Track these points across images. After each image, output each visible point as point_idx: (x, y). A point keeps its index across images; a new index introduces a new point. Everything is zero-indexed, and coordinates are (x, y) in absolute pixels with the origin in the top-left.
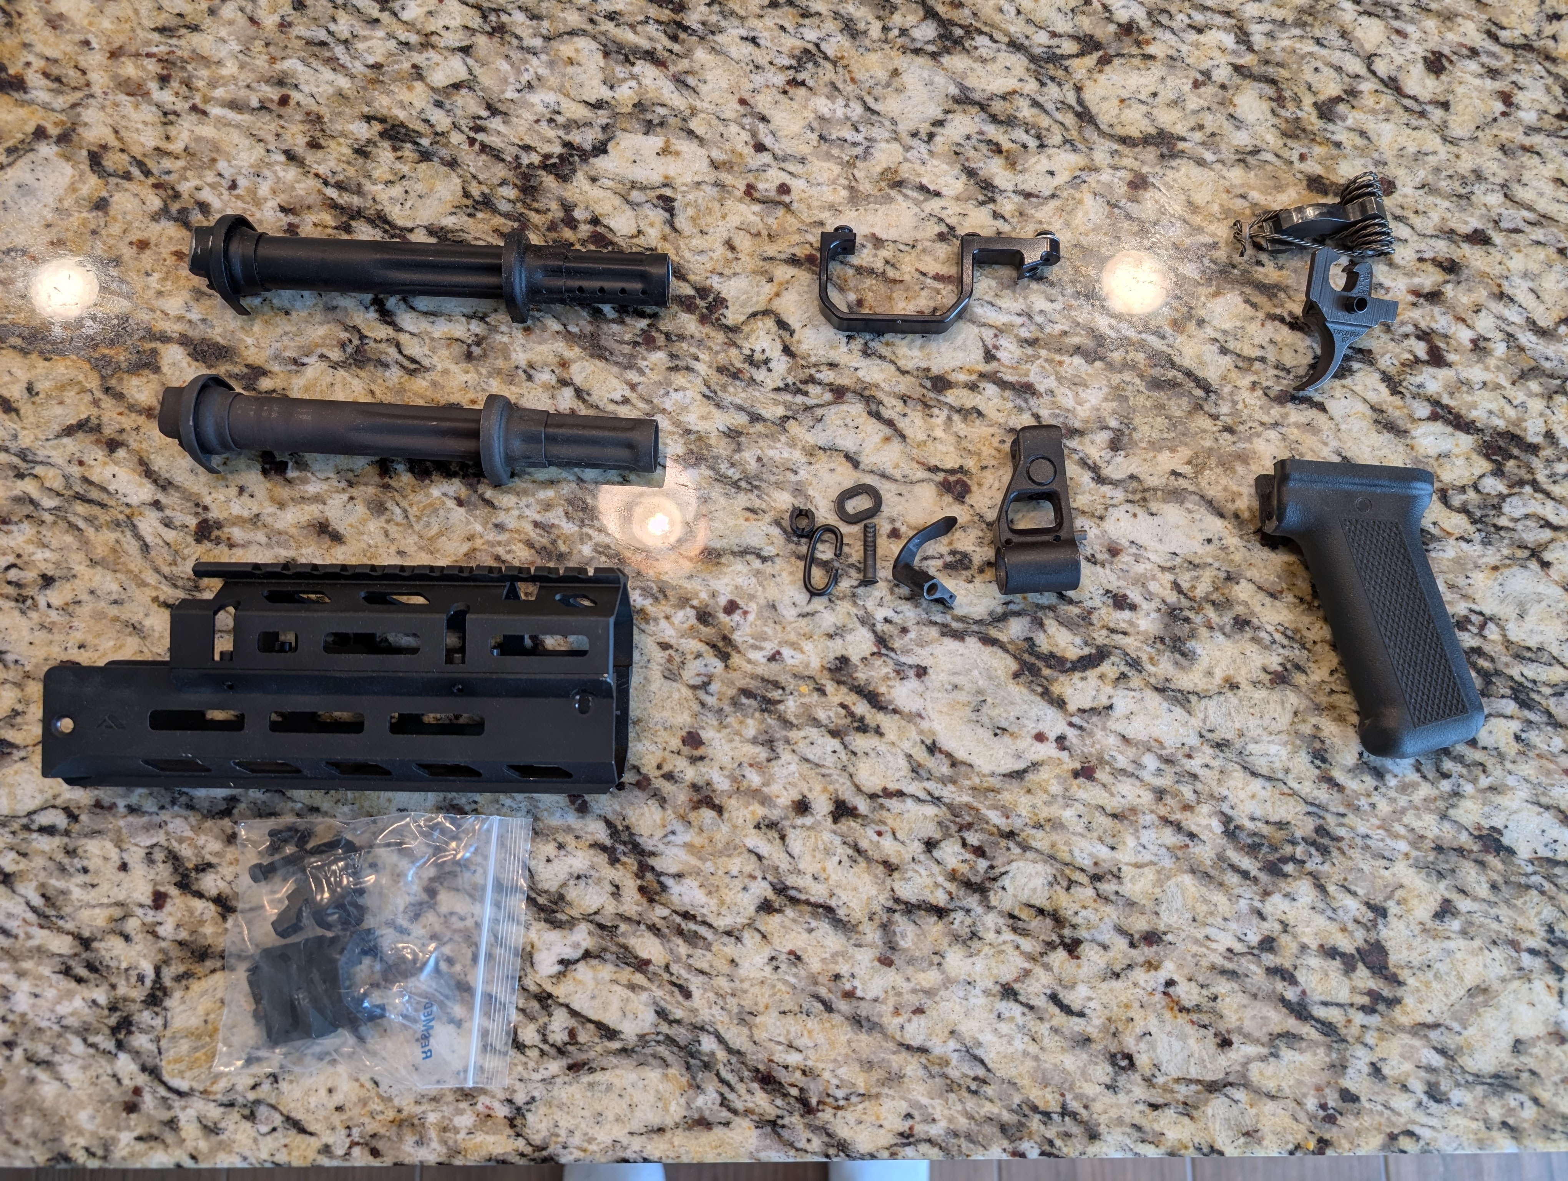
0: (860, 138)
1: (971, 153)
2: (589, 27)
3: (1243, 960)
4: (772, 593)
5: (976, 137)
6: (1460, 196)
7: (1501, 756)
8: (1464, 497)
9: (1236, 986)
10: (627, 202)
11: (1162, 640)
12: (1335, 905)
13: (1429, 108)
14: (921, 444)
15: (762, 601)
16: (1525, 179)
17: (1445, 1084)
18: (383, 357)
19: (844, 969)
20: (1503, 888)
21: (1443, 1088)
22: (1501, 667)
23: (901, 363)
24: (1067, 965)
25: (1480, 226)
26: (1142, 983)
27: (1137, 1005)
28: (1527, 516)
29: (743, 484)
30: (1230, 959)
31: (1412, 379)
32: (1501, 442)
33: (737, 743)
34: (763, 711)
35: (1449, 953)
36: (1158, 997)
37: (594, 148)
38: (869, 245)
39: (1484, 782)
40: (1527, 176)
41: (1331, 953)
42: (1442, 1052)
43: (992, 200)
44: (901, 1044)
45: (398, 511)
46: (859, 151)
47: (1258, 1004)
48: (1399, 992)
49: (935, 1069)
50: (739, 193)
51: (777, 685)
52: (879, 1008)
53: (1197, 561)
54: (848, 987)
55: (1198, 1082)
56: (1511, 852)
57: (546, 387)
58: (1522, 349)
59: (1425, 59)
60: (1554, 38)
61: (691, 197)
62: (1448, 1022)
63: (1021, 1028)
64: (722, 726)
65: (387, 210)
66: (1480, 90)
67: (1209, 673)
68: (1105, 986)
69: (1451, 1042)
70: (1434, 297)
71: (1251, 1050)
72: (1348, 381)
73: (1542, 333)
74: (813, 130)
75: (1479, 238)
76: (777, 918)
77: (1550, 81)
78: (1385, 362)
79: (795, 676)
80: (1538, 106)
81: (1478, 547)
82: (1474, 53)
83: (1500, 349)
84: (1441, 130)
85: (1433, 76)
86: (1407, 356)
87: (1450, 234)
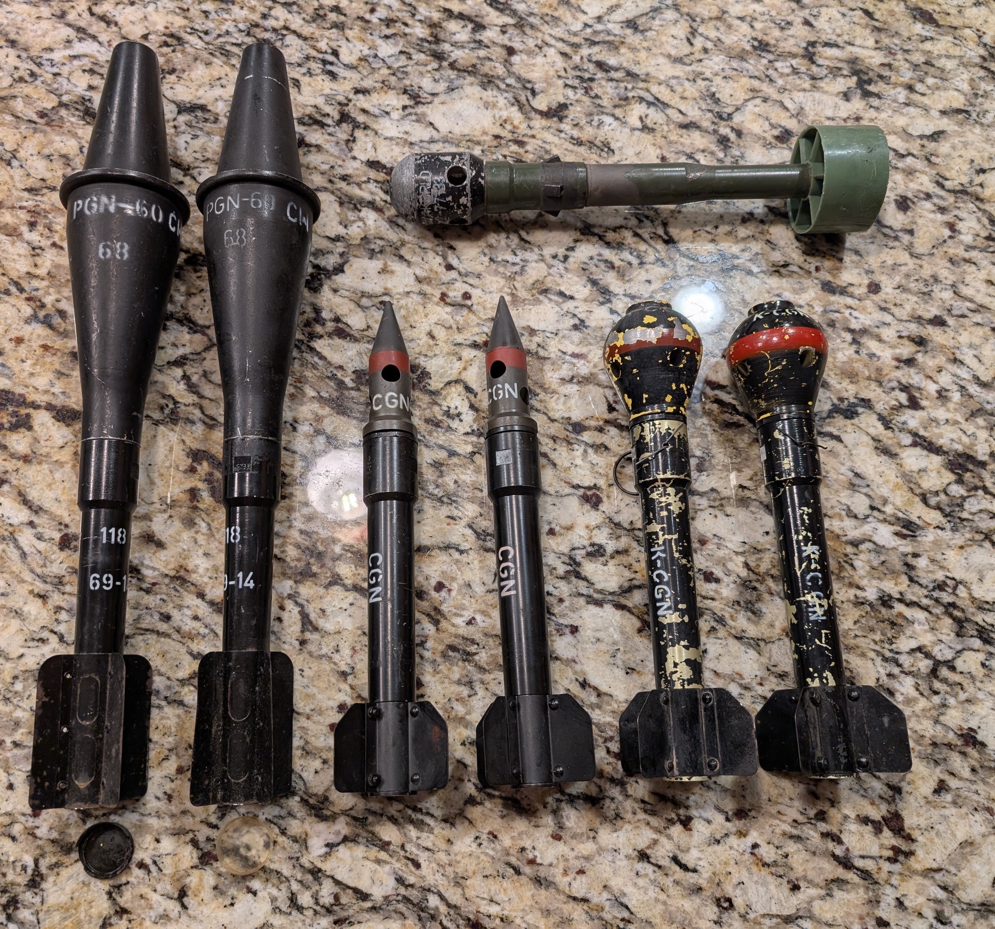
0: (517, 260)
1: (594, 269)
2: (329, 185)
3: (804, 828)
4: (468, 575)
5: (596, 257)
6: (924, 294)
7: (973, 678)
8: (938, 499)
9: (800, 846)
10: (359, 306)
11: (738, 603)
12: (866, 786)
13: (900, 234)
14: (567, 469)
15: (461, 582)
16: (967, 281)
17: (948, 912)
18: (190, 416)
19: (527, 844)
20: (980, 770)
21: (946, 914)
22: (969, 616)
23: (551, 414)
24: (683, 835)
25: (938, 313)
26: (735, 846)
27: (732, 862)
28: (981, 511)
29: (445, 500)
30: (795, 828)
31: (898, 419)
32: (961, 461)
33: (446, 684)
34: (464, 661)
35: (945, 818)
36: (747, 856)
37: (335, 269)
38: (526, 334)
39: (963, 696)
40: (968, 279)
41: (865, 820)
42: (944, 888)
43: (609, 301)
44: (569, 897)
45: (203, 525)
46: (517, 268)
47: (816, 859)
48: (913, 847)
49: (594, 914)
50: (436, 299)
51: (473, 642)
52: (553, 870)
53: (759, 547)
54: (531, 856)
55: (778, 916)
56: (983, 745)
57: (307, 436)
58: (971, 397)
59: (896, 201)
60: (981, 185)
61: (403, 302)
62: (947, 867)
63: (653, 882)
64: (436, 672)
65: (191, 313)
66: (933, 221)
67: (772, 626)
68: (710, 849)
69: (949, 880)
70: (910, 362)
71: (813, 892)
72: (856, 421)
73: (984, 385)
74: (485, 255)
75: (939, 322)
76: (479, 809)
77: (980, 214)
78: (879, 407)
79: (486, 635)
80: (973, 232)
81: (949, 533)
82: (928, 196)
83: (956, 396)
84: (909, 249)
85: (902, 213)
86: (894, 403)
87: (919, 319)
